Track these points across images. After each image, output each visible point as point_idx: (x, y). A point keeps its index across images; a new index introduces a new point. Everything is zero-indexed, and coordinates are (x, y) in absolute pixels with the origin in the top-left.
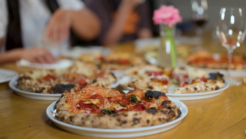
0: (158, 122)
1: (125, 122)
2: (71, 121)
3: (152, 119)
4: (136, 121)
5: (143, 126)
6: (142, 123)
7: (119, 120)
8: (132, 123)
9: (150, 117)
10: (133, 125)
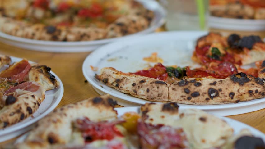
0: (247, 96)
1: (196, 94)
2: (117, 86)
3: (238, 91)
4: (213, 93)
5: (224, 102)
6: (221, 97)
7: (187, 91)
8: (207, 96)
9: (235, 88)
10: (207, 99)
